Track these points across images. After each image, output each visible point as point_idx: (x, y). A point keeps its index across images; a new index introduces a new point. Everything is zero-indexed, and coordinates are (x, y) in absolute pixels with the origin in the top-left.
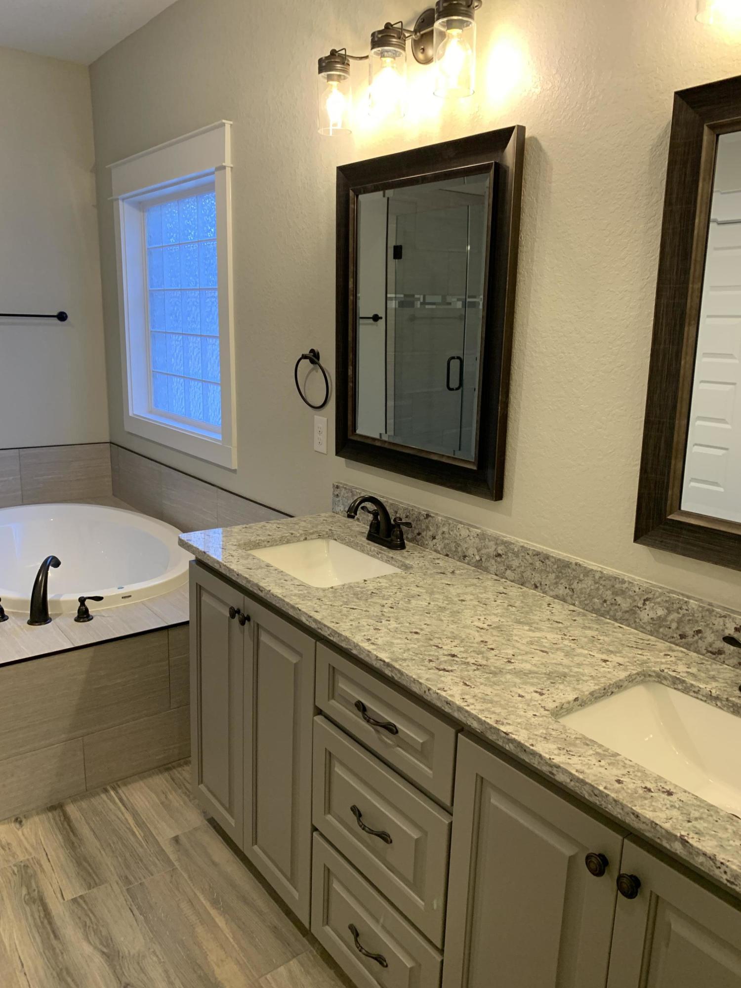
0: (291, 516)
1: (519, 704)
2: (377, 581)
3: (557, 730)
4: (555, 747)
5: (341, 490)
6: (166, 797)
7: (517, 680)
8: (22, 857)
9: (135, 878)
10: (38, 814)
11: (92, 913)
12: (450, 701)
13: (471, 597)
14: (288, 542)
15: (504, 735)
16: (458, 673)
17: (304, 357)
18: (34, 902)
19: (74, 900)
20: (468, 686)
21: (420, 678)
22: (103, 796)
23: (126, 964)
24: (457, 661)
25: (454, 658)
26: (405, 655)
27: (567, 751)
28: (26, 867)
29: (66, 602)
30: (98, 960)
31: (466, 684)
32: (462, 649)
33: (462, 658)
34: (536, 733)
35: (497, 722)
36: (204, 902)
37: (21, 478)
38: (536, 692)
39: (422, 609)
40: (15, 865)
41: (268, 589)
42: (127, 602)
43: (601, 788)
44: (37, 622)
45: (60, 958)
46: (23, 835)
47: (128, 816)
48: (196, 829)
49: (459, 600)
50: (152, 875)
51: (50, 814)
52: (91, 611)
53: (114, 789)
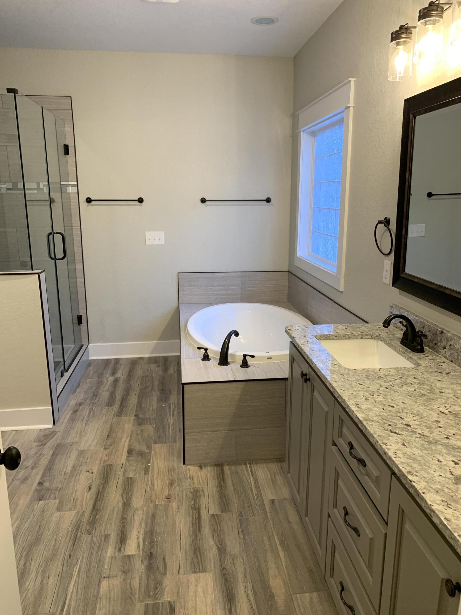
0: (367, 323)
1: (433, 466)
2: (389, 370)
3: (450, 489)
4: (440, 499)
5: (394, 310)
6: (275, 477)
7: (444, 451)
8: (197, 485)
9: (245, 515)
10: (210, 466)
11: (220, 525)
12: (386, 452)
13: (450, 391)
14: (349, 338)
15: (409, 482)
16: (403, 437)
17: (380, 222)
18: (195, 510)
19: (213, 515)
20: (405, 446)
21: (375, 434)
22: (244, 466)
23: (227, 557)
24: (408, 429)
25: (408, 427)
26: (375, 418)
27: (448, 504)
28: (197, 491)
29: (238, 355)
30: (215, 550)
31: (404, 445)
32: (418, 423)
33: (414, 428)
34: (432, 486)
35: (409, 472)
36: (276, 540)
37: (241, 288)
38: (453, 461)
39: (407, 393)
40: (192, 488)
41: (316, 363)
42: (270, 361)
43: (456, 535)
44: (222, 364)
45: (198, 542)
46: (201, 474)
47: (252, 480)
48: (285, 499)
49: (439, 392)
50: (254, 516)
51: (216, 468)
52: (249, 363)
53: (250, 464)
